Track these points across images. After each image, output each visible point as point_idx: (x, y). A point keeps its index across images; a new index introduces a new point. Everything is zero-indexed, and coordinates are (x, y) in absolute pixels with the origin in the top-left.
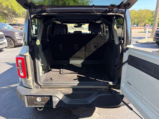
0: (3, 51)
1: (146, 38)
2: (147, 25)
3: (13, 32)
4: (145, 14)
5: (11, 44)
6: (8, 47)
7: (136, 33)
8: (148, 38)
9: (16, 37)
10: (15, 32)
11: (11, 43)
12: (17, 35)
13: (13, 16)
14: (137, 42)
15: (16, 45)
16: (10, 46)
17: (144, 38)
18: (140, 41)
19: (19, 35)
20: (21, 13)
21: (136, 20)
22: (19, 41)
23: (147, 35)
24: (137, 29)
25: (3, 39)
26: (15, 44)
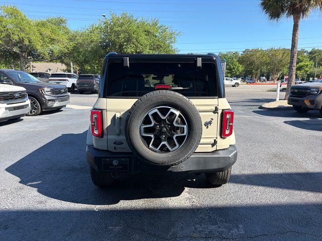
0: (23, 120)
1: (278, 99)
2: (285, 77)
3: (40, 87)
4: (281, 56)
5: (35, 109)
6: (30, 114)
7: (263, 93)
8: (280, 100)
9: (46, 96)
10: (44, 87)
11: (36, 106)
12: (46, 93)
13: (29, 57)
14: (261, 107)
15: (44, 110)
16: (34, 112)
17: (274, 100)
18: (267, 105)
19: (50, 93)
20: (46, 53)
21: (265, 68)
22: (50, 103)
23: (278, 95)
24: (267, 84)
25: (25, 99)
26: (42, 109)
